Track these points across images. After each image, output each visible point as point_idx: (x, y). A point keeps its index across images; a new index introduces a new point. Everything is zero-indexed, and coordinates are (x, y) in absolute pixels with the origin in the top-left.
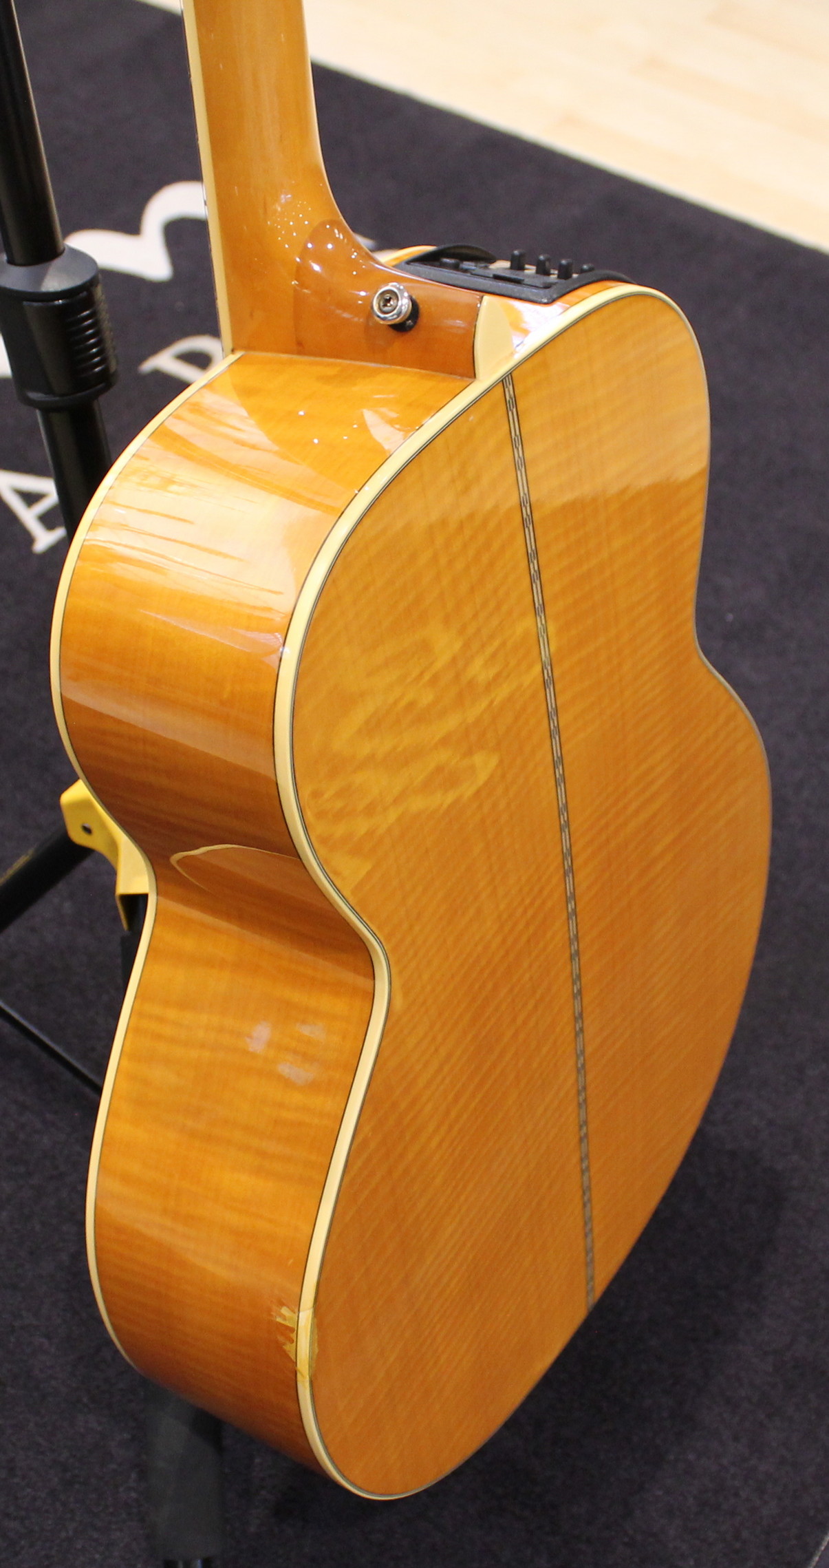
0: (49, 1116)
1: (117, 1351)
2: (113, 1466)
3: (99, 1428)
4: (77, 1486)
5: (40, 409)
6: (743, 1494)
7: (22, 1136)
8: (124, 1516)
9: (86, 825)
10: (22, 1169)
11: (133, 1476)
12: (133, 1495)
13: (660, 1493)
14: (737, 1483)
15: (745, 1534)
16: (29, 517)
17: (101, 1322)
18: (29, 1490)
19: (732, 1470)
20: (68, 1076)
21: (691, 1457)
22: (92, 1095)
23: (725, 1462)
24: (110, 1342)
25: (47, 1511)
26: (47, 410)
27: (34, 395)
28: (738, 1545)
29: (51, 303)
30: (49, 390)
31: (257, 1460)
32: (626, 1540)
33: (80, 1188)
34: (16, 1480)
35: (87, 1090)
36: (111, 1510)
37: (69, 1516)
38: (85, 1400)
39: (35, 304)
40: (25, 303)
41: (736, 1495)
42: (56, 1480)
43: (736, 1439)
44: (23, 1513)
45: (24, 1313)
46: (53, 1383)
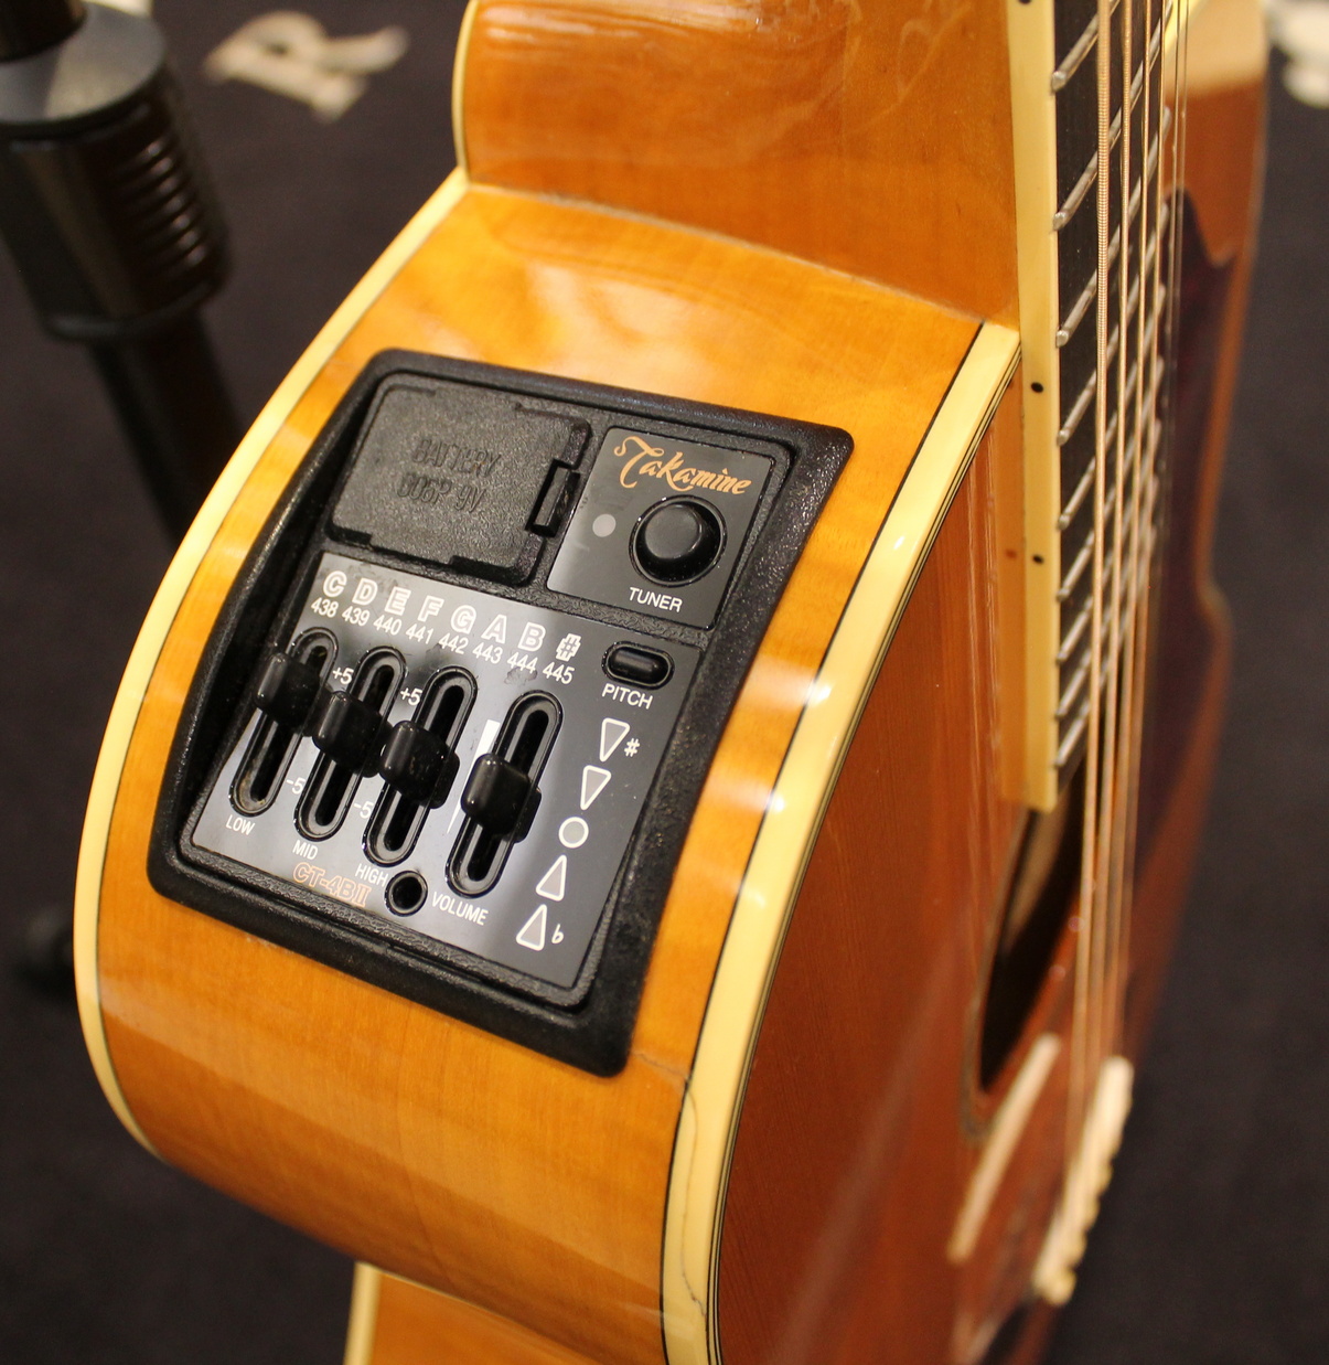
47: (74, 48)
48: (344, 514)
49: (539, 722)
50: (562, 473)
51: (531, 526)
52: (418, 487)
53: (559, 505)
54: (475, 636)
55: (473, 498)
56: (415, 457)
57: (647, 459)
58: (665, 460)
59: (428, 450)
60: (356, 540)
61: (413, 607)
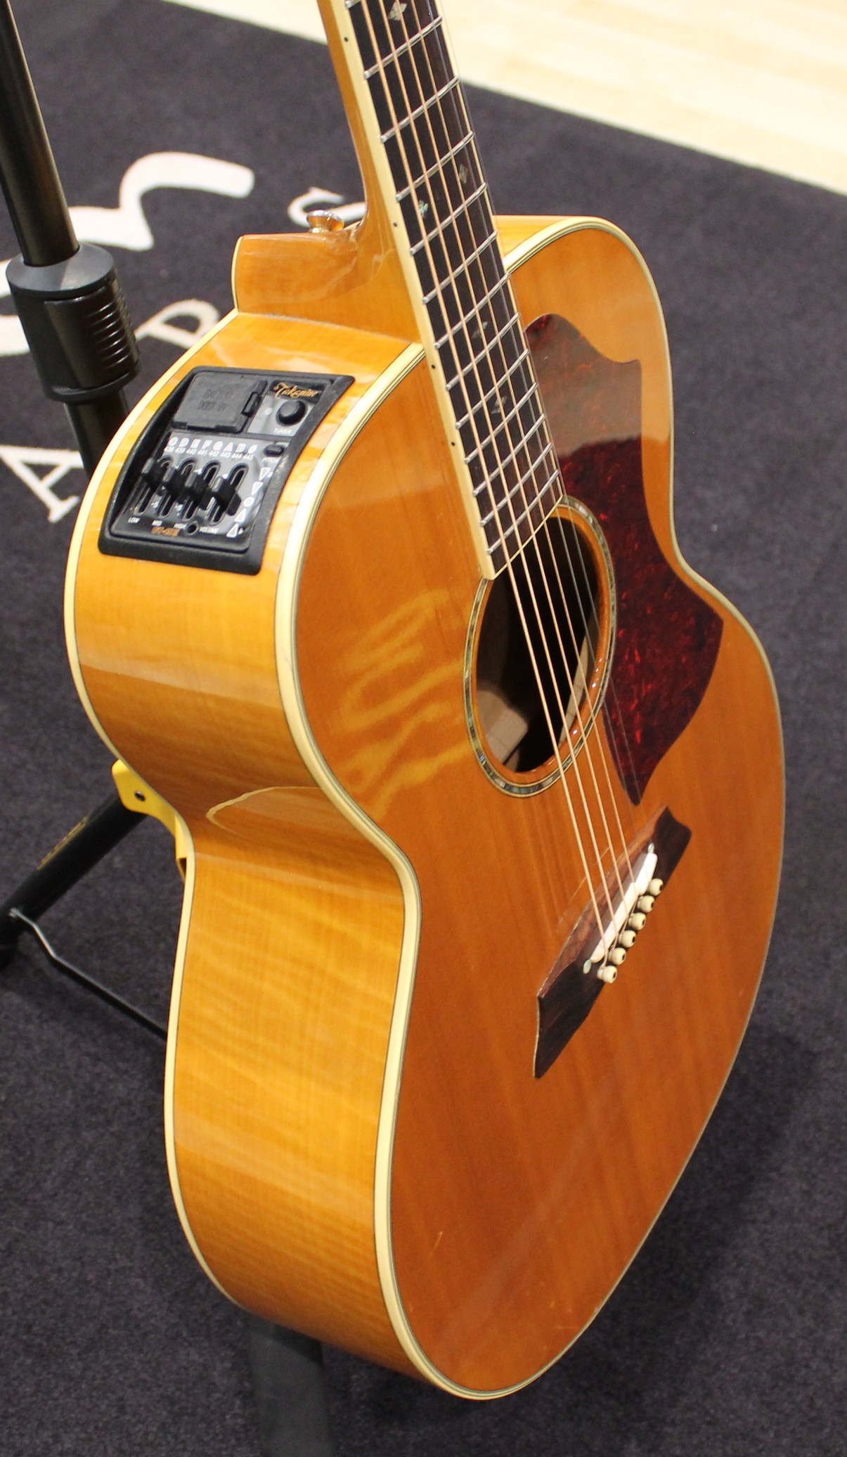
0: (120, 1064)
1: (210, 1284)
2: (218, 1395)
3: (201, 1360)
4: (186, 1418)
5: (66, 403)
6: (814, 1365)
7: (98, 1086)
8: (233, 1442)
9: (139, 793)
10: (101, 1118)
11: (238, 1402)
12: (240, 1421)
13: (735, 1371)
14: (806, 1355)
15: (819, 1402)
16: (41, 488)
17: (193, 1257)
18: (140, 1426)
19: (801, 1343)
20: (134, 1025)
21: (761, 1334)
22: (160, 1040)
23: (792, 1335)
24: (205, 1276)
25: (160, 1445)
26: (74, 404)
27: (61, 391)
28: (813, 1414)
29: (70, 301)
30: (76, 385)
31: (354, 1377)
32: (708, 1419)
33: (158, 1130)
34: (127, 1418)
35: (155, 1037)
36: (220, 1437)
37: (181, 1446)
38: (185, 1334)
39: (56, 303)
40: (46, 303)
41: (807, 1366)
42: (165, 1413)
43: (801, 1312)
44: (137, 1448)
45: (118, 1256)
46: (153, 1321)
47: (73, 261)
48: (178, 417)
49: (241, 474)
50: (255, 396)
51: (243, 413)
52: (205, 406)
53: (253, 405)
54: (221, 451)
55: (223, 407)
56: (204, 396)
57: (285, 389)
58: (291, 389)
59: (210, 393)
60: (181, 426)
61: (201, 445)
